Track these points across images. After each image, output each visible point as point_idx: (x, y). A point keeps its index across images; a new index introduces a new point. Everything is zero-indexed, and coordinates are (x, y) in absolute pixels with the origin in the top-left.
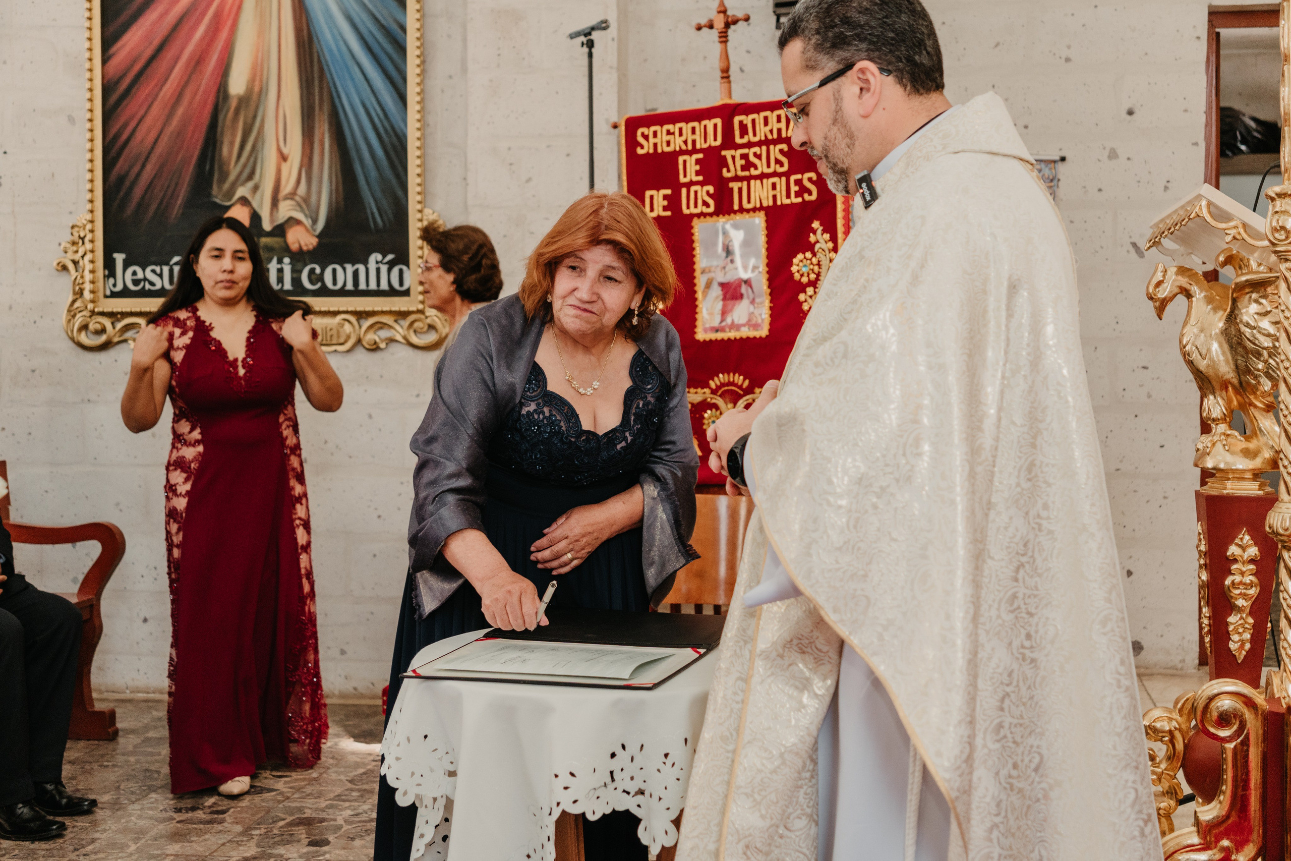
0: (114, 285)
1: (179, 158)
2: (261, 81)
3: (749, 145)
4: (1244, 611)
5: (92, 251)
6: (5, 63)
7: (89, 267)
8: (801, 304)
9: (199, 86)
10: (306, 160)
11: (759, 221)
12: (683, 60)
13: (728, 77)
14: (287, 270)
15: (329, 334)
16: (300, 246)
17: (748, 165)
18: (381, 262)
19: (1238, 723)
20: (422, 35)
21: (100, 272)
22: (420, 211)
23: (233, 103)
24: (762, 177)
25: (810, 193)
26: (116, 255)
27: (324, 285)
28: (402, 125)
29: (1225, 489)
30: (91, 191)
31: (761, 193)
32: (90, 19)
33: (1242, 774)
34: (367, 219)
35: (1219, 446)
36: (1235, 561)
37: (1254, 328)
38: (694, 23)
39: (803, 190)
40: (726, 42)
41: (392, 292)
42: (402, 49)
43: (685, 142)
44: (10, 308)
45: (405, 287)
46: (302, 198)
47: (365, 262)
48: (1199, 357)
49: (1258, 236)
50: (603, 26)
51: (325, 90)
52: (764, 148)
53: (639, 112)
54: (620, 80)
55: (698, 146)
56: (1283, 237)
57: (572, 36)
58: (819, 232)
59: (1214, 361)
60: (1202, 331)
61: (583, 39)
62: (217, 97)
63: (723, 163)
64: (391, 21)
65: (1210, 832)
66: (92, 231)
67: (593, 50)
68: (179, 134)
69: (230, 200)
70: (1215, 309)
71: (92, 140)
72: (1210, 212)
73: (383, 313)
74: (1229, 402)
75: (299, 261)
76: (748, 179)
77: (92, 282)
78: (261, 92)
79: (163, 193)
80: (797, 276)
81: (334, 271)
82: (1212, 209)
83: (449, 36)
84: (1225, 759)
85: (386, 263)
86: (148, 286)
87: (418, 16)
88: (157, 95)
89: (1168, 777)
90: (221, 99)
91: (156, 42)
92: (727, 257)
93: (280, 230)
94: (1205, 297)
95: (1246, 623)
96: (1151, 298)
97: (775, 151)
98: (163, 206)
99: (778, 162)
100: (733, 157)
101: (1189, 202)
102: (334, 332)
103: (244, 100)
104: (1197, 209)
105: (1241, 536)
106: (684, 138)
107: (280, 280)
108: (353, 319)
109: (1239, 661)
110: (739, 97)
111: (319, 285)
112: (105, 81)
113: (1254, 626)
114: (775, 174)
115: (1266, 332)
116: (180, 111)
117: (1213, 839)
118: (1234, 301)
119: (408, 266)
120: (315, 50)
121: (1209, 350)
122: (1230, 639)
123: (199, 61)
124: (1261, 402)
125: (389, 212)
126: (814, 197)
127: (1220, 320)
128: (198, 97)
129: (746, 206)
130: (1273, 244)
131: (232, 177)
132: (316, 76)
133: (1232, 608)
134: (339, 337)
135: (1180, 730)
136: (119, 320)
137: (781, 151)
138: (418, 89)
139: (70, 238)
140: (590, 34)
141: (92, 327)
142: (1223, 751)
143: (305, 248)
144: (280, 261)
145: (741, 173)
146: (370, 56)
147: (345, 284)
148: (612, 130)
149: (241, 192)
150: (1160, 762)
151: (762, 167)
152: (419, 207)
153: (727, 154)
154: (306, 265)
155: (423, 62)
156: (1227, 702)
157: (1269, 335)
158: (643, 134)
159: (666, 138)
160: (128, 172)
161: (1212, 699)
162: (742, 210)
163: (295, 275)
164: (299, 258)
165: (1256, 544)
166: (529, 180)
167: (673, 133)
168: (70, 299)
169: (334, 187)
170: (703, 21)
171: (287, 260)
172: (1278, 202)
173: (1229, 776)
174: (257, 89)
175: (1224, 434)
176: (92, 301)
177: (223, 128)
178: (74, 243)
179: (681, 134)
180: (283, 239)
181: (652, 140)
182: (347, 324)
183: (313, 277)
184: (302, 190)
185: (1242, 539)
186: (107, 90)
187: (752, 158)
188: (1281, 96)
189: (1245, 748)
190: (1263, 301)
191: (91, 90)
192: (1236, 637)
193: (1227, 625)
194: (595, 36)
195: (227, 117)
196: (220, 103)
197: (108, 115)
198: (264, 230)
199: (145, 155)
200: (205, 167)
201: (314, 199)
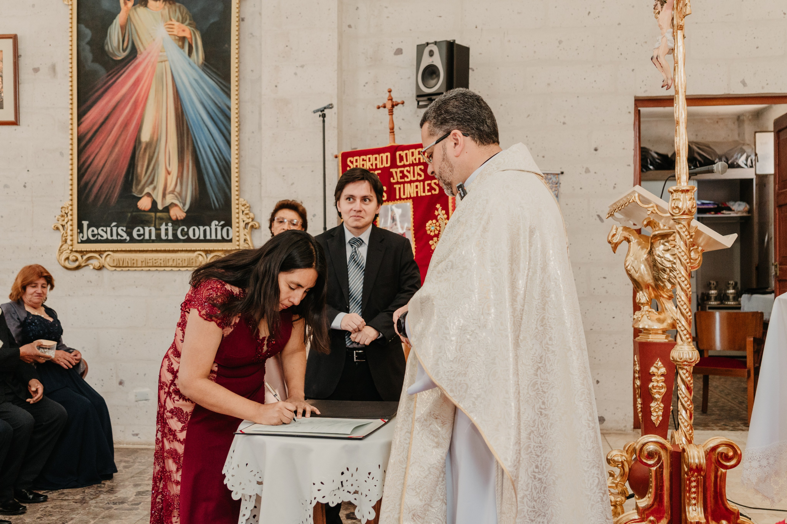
0: (83, 237)
1: (116, 173)
2: (157, 135)
3: (404, 166)
4: (659, 401)
5: (72, 220)
7: (70, 228)
8: (431, 246)
9: (126, 137)
10: (180, 174)
11: (409, 204)
12: (370, 124)
13: (393, 132)
14: (170, 229)
15: (191, 261)
16: (177, 217)
17: (404, 176)
18: (218, 225)
19: (657, 457)
20: (239, 111)
21: (76, 230)
22: (238, 200)
23: (143, 146)
24: (411, 182)
25: (435, 190)
26: (83, 222)
27: (189, 237)
28: (228, 156)
29: (649, 339)
30: (71, 190)
31: (410, 190)
32: (72, 104)
33: (660, 483)
34: (211, 203)
35: (645, 317)
36: (654, 375)
37: (662, 257)
38: (376, 105)
39: (431, 189)
40: (392, 115)
41: (223, 240)
42: (229, 119)
43: (372, 165)
44: (30, 248)
45: (230, 238)
46: (178, 193)
47: (210, 225)
48: (635, 272)
49: (664, 211)
50: (330, 107)
51: (190, 139)
52: (412, 168)
53: (347, 149)
54: (338, 134)
55: (378, 167)
56: (678, 212)
57: (315, 112)
58: (440, 209)
59: (642, 274)
60: (636, 259)
61: (320, 113)
62: (135, 142)
63: (391, 175)
64: (222, 104)
65: (644, 513)
66: (72, 210)
67: (325, 119)
68: (116, 161)
69: (141, 194)
70: (642, 248)
71: (72, 164)
72: (639, 200)
73: (218, 251)
74: (650, 295)
75: (176, 225)
76: (404, 183)
77: (72, 236)
78: (157, 140)
79: (107, 192)
80: (428, 232)
81: (194, 230)
82: (641, 198)
83: (252, 112)
84: (651, 476)
85: (220, 226)
86: (99, 238)
87: (237, 102)
88: (106, 141)
89: (621, 485)
91: (105, 115)
92: (393, 222)
93: (167, 209)
94: (637, 242)
95: (660, 406)
96: (610, 242)
97: (417, 169)
98: (107, 198)
99: (419, 174)
100: (396, 172)
101: (629, 195)
102: (194, 261)
103: (149, 144)
104: (633, 198)
105: (657, 362)
106: (371, 163)
107: (167, 234)
108: (203, 254)
109: (657, 426)
110: (398, 142)
111: (186, 237)
112: (79, 135)
113: (664, 408)
114: (417, 181)
115: (668, 260)
116: (116, 150)
117: (645, 516)
118: (652, 244)
119: (231, 227)
120: (185, 119)
121: (639, 269)
122: (652, 415)
123: (126, 125)
124: (666, 294)
125: (222, 200)
126: (437, 192)
127: (645, 254)
128: (126, 142)
129: (403, 196)
130: (672, 215)
131: (142, 183)
132: (185, 132)
133: (653, 399)
134: (196, 263)
135: (627, 461)
136: (85, 255)
137: (420, 169)
138: (237, 139)
139: (60, 213)
140: (323, 111)
141: (71, 258)
142: (650, 471)
143: (179, 218)
144: (166, 225)
145: (400, 180)
146: (213, 123)
147: (199, 236)
148: (335, 159)
149: (147, 190)
150: (617, 477)
151: (411, 177)
152: (237, 197)
153: (393, 170)
154: (179, 227)
155: (239, 125)
156: (652, 446)
157: (670, 261)
158: (350, 161)
159: (362, 163)
160: (90, 180)
161: (644, 445)
162: (400, 199)
163: (174, 232)
164: (176, 223)
165: (664, 367)
166: (293, 184)
167: (366, 160)
168: (60, 244)
169: (194, 188)
170: (381, 104)
172: (675, 194)
173: (653, 484)
174: (155, 139)
175: (648, 311)
176: (72, 245)
177: (138, 159)
178: (62, 216)
179: (369, 161)
180: (168, 214)
181: (355, 164)
182: (200, 256)
183: (183, 233)
184: (178, 189)
185: (657, 364)
186: (79, 140)
187: (406, 173)
188: (675, 141)
189: (661, 470)
190: (667, 244)
191: (72, 139)
192: (654, 414)
193: (650, 407)
194: (326, 111)
195: (140, 153)
196: (137, 145)
197: (80, 152)
198: (158, 209)
199: (98, 172)
200: (129, 178)
201: (184, 193)
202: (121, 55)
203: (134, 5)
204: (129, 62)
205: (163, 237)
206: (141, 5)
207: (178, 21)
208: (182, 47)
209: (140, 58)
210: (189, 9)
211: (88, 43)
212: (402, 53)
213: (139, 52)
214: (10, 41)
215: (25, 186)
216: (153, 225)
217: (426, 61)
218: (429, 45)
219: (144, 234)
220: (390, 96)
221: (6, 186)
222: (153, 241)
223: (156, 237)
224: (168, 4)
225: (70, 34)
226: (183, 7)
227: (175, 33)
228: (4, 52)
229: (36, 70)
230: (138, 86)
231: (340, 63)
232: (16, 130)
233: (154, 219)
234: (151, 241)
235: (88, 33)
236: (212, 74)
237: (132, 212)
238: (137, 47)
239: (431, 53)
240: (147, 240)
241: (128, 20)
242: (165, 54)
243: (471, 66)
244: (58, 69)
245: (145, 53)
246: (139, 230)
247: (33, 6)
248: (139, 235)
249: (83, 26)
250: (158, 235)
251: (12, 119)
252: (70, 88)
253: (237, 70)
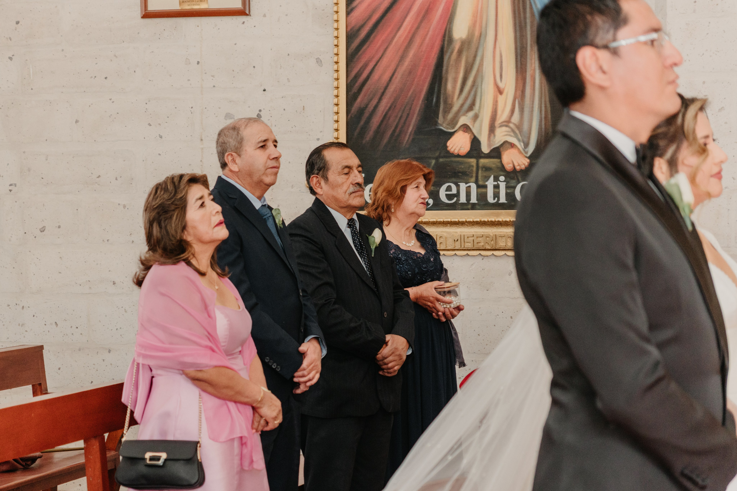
1: (411, 91)
2: (481, 27)
6: (265, 16)
9: (428, 32)
10: (519, 93)
14: (503, 186)
16: (514, 166)
23: (457, 46)
46: (515, 124)
62: (443, 41)
68: (411, 72)
69: (453, 128)
71: (336, 79)
75: (513, 178)
78: (480, 36)
79: (395, 123)
88: (393, 38)
90: (446, 42)
93: (496, 153)
98: (396, 134)
103: (466, 44)
107: (496, 195)
112: (349, 29)
116: (411, 53)
123: (427, 11)
128: (426, 41)
131: (455, 109)
132: (528, 21)
143: (518, 168)
144: (496, 179)
149: (463, 120)
154: (519, 182)
160: (367, 106)
163: (508, 191)
164: (513, 176)
169: (543, 116)
171: (502, 178)
174: (477, 34)
177: (448, 67)
180: (499, 160)
184: (516, 118)
186: (350, 37)
195: (451, 58)
196: (446, 45)
197: (351, 59)
198: (482, 152)
199: (381, 91)
200: (432, 100)
201: (526, 127)
205: (491, 199)
216: (473, 179)
219: (458, 195)
222: (473, 207)
223: (477, 200)
232: (244, 23)
233: (474, 169)
234: (470, 207)
237: (437, 159)
240: (463, 204)
246: (449, 189)
248: (449, 197)
250: (482, 197)
251: (238, 4)
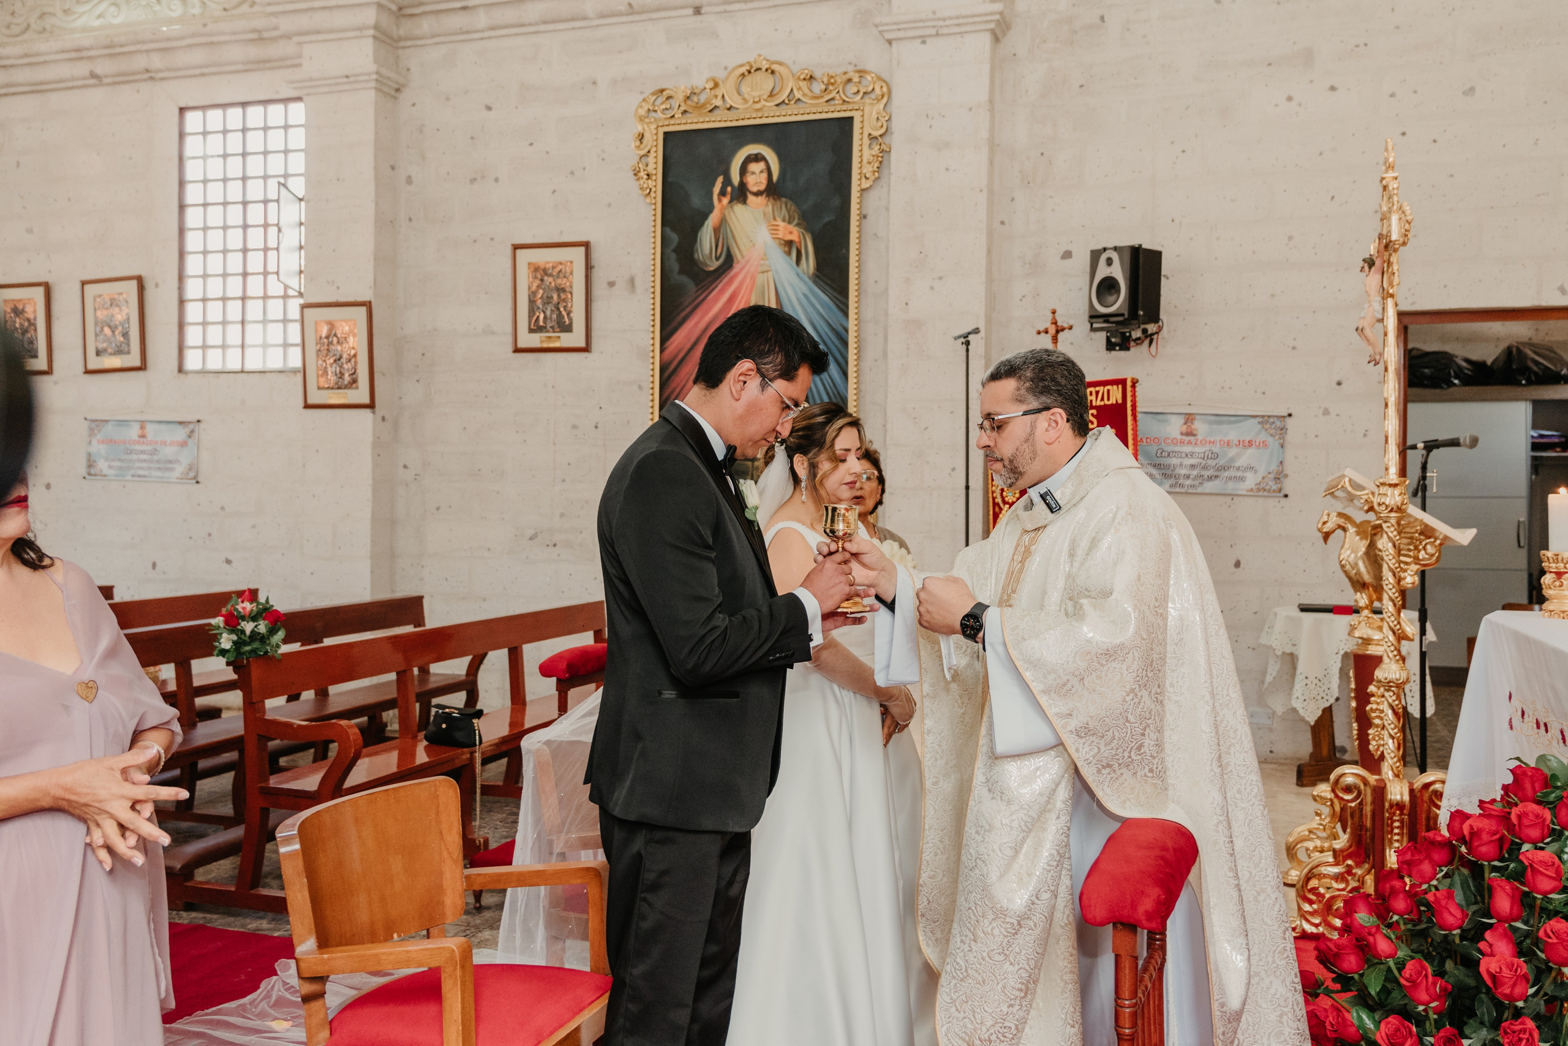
32: (653, 326)
35: (1363, 624)
38: (1037, 330)
42: (845, 344)
48: (1351, 568)
50: (976, 331)
57: (955, 339)
61: (963, 340)
64: (838, 325)
67: (969, 347)
83: (875, 334)
96: (1320, 531)
109: (1376, 758)
112: (662, 365)
118: (1373, 535)
121: (1357, 564)
122: (1370, 744)
133: (1371, 725)
138: (855, 369)
140: (967, 337)
155: (859, 352)
166: (927, 428)
170: (1041, 329)
175: (1366, 616)
186: (662, 370)
191: (653, 370)
192: (1374, 743)
193: (1368, 735)
194: (971, 338)
197: (663, 385)
202: (713, 265)
203: (730, 202)
204: (723, 273)
206: (739, 202)
207: (784, 220)
208: (789, 253)
209: (736, 268)
210: (796, 203)
211: (674, 251)
212: (1071, 257)
213: (735, 261)
214: (583, 249)
215: (596, 427)
217: (1103, 272)
218: (1107, 252)
220: (1054, 318)
221: (574, 427)
224: (771, 200)
225: (653, 240)
226: (790, 203)
227: (780, 236)
228: (574, 264)
229: (611, 284)
230: (734, 302)
231: (989, 271)
232: (586, 358)
235: (674, 238)
236: (827, 288)
238: (733, 255)
239: (1109, 262)
241: (723, 222)
242: (767, 262)
243: (1163, 273)
244: (638, 282)
245: (743, 262)
247: (609, 205)
249: (668, 229)
251: (583, 344)
252: (652, 307)
253: (856, 282)
